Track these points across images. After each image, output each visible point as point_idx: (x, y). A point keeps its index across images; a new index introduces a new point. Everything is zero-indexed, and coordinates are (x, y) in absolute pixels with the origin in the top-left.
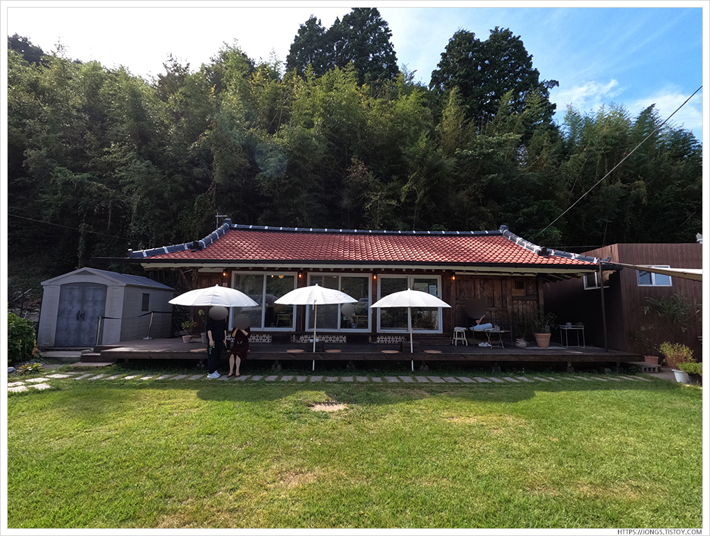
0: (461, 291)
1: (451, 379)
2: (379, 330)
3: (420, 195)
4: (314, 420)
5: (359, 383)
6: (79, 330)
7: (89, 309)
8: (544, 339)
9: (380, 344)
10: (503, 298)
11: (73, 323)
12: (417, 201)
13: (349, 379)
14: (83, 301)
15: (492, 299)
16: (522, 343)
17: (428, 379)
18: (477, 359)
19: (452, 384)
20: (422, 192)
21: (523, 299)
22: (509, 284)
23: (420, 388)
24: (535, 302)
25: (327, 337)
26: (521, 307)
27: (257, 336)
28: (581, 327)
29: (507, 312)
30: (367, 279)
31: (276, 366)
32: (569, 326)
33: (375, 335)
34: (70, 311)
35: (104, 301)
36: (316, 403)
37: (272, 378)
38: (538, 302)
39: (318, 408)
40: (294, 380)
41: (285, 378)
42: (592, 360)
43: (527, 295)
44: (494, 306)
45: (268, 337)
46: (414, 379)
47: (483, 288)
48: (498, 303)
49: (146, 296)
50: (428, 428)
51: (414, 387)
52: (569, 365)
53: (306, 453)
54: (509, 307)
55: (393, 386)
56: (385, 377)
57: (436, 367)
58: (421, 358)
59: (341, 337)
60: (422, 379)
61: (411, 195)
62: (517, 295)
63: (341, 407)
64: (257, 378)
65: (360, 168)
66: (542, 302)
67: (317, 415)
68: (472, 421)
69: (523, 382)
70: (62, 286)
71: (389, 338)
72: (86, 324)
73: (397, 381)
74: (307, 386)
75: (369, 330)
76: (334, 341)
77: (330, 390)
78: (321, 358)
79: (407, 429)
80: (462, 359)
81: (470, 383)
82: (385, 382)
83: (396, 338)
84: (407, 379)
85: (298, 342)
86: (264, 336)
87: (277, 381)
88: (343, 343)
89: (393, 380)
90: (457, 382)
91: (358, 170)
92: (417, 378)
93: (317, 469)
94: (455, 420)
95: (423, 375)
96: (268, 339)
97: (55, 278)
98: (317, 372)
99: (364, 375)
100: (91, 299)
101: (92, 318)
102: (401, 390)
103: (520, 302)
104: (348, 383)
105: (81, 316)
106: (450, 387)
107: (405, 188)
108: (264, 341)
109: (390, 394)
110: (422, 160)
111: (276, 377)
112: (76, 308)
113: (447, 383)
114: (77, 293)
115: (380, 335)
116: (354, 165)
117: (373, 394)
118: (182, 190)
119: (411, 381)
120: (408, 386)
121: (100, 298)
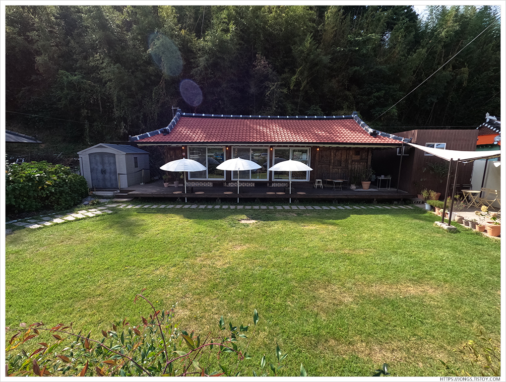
0: (322, 157)
1: (310, 208)
2: (273, 180)
3: (303, 84)
4: (243, 227)
5: (262, 209)
6: (104, 179)
7: (107, 168)
8: (366, 185)
9: (273, 187)
10: (346, 161)
11: (100, 176)
12: (301, 88)
13: (257, 207)
14: (103, 163)
15: (340, 162)
16: (353, 187)
17: (298, 208)
18: (325, 197)
19: (309, 210)
20: (305, 82)
21: (358, 161)
22: (351, 153)
23: (293, 212)
24: (365, 163)
25: (244, 183)
26: (357, 166)
27: (205, 183)
28: (389, 178)
29: (348, 169)
30: (267, 150)
31: (218, 200)
32: (383, 177)
33: (271, 182)
34: (97, 169)
35: (115, 163)
36: (242, 219)
37: (217, 207)
38: (367, 163)
39: (243, 222)
40: (229, 208)
41: (224, 207)
42: (387, 197)
43: (361, 159)
44: (341, 166)
45: (211, 183)
46: (290, 207)
47: (335, 155)
48: (343, 164)
49: (136, 158)
50: (293, 230)
51: (290, 212)
52: (375, 200)
53: (242, 240)
54: (350, 166)
55: (279, 211)
56: (276, 207)
57: (302, 201)
58: (295, 197)
59: (252, 183)
60: (294, 207)
61: (298, 84)
62: (355, 159)
63: (254, 221)
64: (210, 207)
65: (263, 62)
66: (369, 163)
67: (243, 224)
68: (313, 228)
69: (346, 209)
70: (90, 155)
71: (279, 184)
72: (107, 176)
73: (281, 208)
74: (236, 212)
75: (268, 180)
76: (248, 186)
77: (248, 213)
78: (242, 197)
79: (284, 231)
80: (317, 197)
81: (318, 210)
82: (275, 209)
83: (283, 184)
84: (287, 207)
85: (227, 186)
86: (209, 183)
87: (221, 208)
88: (253, 187)
89: (279, 208)
90: (313, 209)
91: (261, 63)
92: (292, 207)
93: (247, 245)
94: (306, 227)
95: (295, 205)
96: (211, 185)
97: (84, 150)
98: (240, 204)
99: (265, 205)
100: (107, 162)
101: (110, 173)
102: (283, 213)
103: (356, 163)
104: (257, 209)
105: (103, 172)
106: (308, 212)
107: (294, 78)
108: (209, 185)
109: (277, 215)
110: (307, 57)
111: (219, 206)
112: (100, 168)
113: (307, 209)
114: (98, 158)
115: (274, 182)
116: (258, 59)
117: (269, 215)
118: (143, 84)
119: (289, 208)
120: (288, 211)
121: (112, 161)
